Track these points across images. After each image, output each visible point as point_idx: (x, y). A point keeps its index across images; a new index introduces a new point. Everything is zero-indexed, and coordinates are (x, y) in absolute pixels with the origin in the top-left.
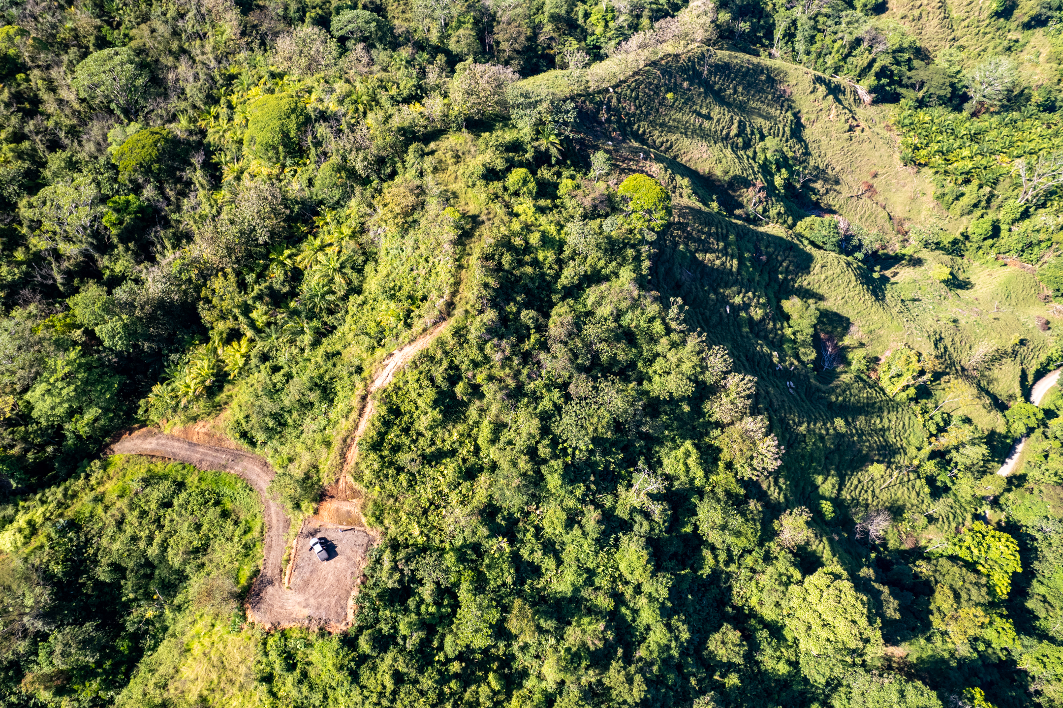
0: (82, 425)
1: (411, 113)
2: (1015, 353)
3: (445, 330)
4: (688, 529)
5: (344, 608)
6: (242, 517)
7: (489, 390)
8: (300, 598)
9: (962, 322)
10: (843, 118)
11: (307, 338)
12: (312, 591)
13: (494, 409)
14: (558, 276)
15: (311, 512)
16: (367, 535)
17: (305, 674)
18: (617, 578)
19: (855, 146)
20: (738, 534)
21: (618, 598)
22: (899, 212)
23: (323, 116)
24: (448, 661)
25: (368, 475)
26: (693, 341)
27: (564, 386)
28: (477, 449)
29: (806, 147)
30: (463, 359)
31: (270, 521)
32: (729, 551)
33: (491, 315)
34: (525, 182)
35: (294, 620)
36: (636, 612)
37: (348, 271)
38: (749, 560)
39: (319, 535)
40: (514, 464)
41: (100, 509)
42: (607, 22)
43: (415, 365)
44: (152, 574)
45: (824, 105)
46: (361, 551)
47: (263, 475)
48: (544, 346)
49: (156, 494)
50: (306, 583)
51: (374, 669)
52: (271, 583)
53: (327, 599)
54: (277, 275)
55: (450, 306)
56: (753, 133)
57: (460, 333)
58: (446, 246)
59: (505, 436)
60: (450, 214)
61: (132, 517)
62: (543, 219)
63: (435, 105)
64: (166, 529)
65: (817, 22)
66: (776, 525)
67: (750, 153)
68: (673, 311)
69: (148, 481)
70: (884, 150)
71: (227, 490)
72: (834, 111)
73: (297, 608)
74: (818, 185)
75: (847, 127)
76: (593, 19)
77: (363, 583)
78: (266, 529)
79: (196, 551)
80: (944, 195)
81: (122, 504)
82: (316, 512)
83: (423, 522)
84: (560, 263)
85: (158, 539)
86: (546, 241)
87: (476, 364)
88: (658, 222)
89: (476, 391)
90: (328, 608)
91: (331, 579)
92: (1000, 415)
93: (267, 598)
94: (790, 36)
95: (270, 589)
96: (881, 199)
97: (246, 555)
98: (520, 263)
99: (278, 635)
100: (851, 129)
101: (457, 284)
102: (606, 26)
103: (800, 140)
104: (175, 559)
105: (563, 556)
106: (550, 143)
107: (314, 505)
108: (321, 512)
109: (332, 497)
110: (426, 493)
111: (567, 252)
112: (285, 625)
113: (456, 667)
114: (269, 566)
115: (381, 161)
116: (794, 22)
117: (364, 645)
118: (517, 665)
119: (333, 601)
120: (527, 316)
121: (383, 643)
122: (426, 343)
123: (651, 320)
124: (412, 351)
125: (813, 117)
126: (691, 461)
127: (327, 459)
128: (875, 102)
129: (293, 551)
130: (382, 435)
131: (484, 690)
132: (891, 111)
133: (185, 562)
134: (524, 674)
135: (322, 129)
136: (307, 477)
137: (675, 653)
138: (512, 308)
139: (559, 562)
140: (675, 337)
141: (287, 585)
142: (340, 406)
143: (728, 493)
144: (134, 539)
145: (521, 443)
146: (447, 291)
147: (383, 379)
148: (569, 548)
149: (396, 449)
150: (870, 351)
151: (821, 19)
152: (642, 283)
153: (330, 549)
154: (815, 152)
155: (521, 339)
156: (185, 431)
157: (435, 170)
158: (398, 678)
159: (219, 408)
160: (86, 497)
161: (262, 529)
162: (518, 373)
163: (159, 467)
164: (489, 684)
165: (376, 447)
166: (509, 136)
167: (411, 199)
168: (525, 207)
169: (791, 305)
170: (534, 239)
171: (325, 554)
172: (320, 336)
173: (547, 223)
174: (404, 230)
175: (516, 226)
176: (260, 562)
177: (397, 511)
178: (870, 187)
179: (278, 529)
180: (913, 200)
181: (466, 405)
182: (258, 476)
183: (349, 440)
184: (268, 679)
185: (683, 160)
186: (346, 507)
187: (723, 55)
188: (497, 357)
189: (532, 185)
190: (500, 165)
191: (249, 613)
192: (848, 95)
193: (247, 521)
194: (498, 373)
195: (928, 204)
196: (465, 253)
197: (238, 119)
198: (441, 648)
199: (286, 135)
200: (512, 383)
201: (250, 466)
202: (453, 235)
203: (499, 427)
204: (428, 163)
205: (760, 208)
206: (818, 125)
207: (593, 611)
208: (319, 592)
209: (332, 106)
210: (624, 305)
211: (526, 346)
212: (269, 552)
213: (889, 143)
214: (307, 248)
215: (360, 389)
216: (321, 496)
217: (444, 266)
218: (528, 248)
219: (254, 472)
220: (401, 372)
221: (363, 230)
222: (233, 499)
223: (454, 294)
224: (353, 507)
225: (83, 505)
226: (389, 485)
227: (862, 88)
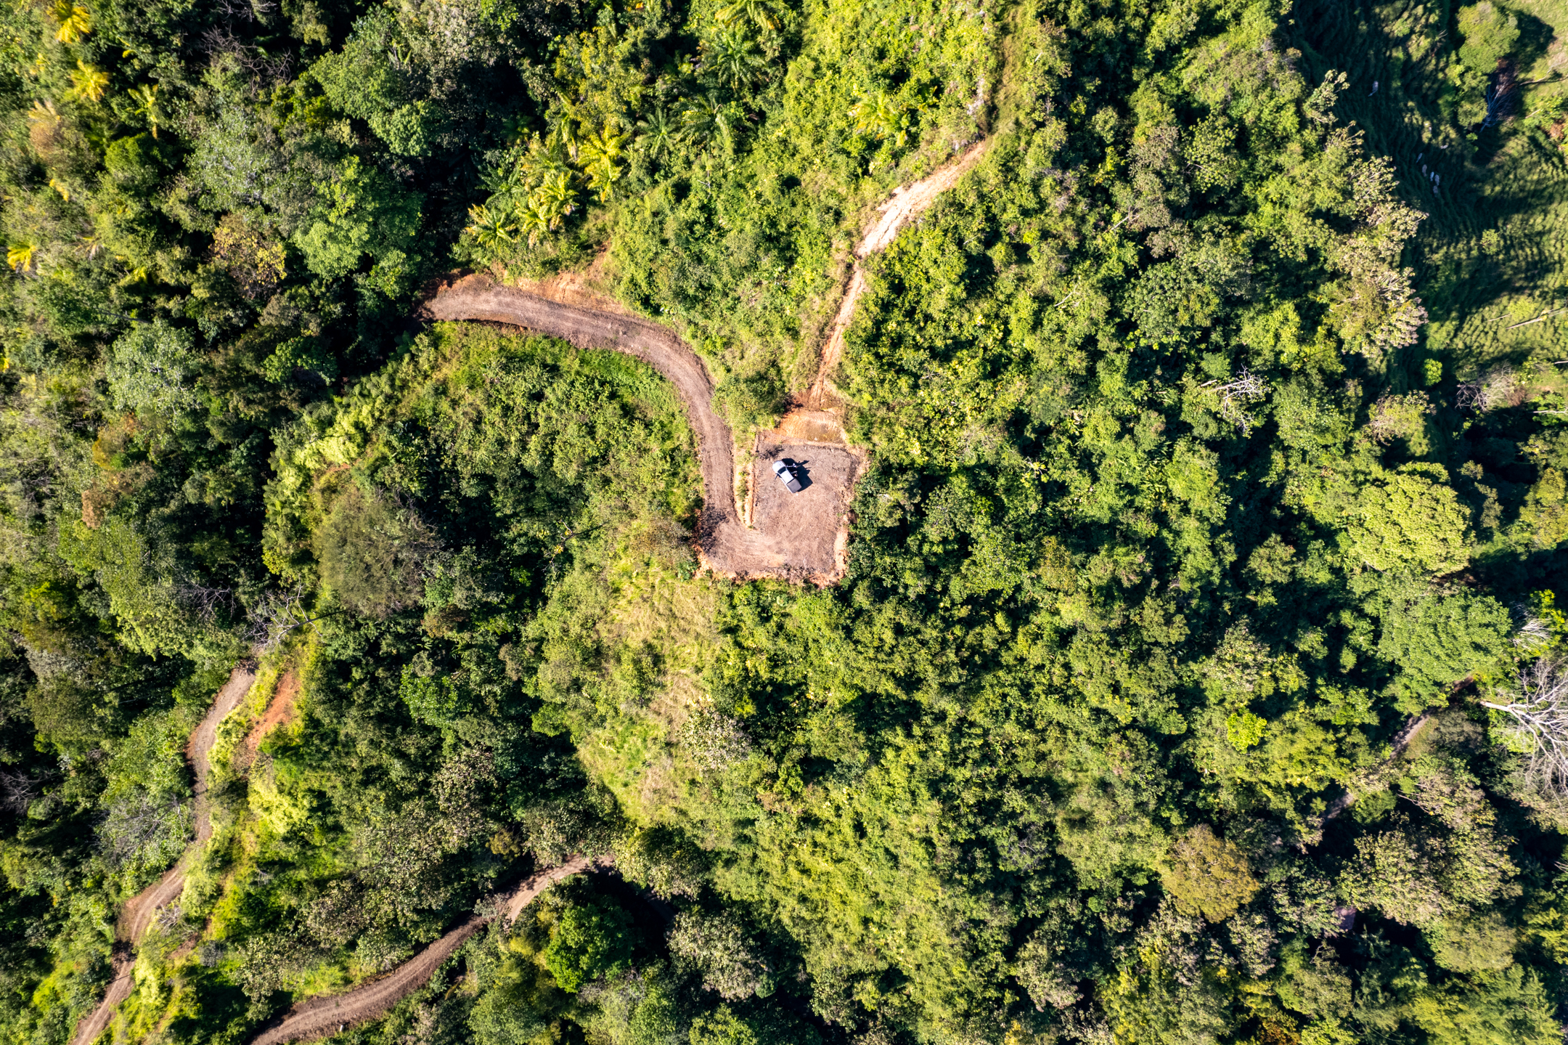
3: (985, 157)
5: (830, 554)
6: (651, 415)
7: (1040, 253)
8: (770, 541)
11: (726, 138)
12: (784, 532)
14: (1146, 30)
15: (771, 426)
16: (849, 455)
17: (780, 627)
18: (1163, 495)
21: (1161, 520)
24: (954, 606)
25: (855, 376)
27: (1144, 237)
28: (1007, 336)
30: (1008, 206)
31: (701, 428)
33: (1055, 132)
35: (767, 569)
36: (1177, 534)
39: (782, 455)
40: (1062, 362)
41: (445, 406)
43: (935, 218)
44: (532, 487)
46: (843, 477)
47: (675, 356)
48: (1123, 174)
49: (521, 385)
50: (775, 521)
51: (870, 623)
52: (723, 518)
53: (805, 543)
55: (992, 111)
59: (1052, 317)
64: (542, 430)
66: (1372, 410)
68: (1322, 90)
69: (507, 365)
71: (622, 377)
73: (768, 554)
77: (852, 522)
78: (696, 439)
79: (594, 460)
81: (476, 398)
82: (777, 425)
83: (925, 437)
85: (534, 442)
87: (1024, 213)
89: (1018, 254)
90: (809, 555)
91: (808, 516)
93: (723, 538)
95: (723, 526)
97: (675, 474)
99: (747, 589)
101: (1000, 67)
104: (564, 473)
105: (1101, 471)
107: (776, 418)
108: (784, 426)
109: (800, 406)
112: (757, 575)
113: (961, 611)
114: (714, 493)
117: (861, 598)
119: (815, 545)
120: (1103, 121)
121: (884, 593)
122: (947, 178)
123: (1281, 108)
124: (928, 193)
126: (1286, 331)
127: (794, 355)
129: (750, 478)
130: (878, 324)
131: (988, 632)
133: (580, 476)
134: (1032, 608)
136: (763, 377)
137: (1215, 578)
138: (1079, 105)
139: (1095, 479)
140: (1312, 137)
141: (748, 523)
142: (805, 271)
143: (1322, 371)
144: (501, 443)
145: (1077, 330)
146: (983, 85)
147: (880, 237)
148: (1109, 461)
149: (897, 342)
153: (802, 476)
155: (1093, 166)
156: (544, 286)
158: (899, 631)
159: (589, 249)
160: (421, 389)
161: (691, 439)
162: (1082, 223)
163: (516, 343)
164: (995, 625)
165: (872, 340)
171: (797, 485)
172: (745, 134)
176: (700, 487)
177: (890, 425)
179: (714, 440)
181: (1001, 274)
182: (668, 357)
183: (827, 331)
184: (732, 630)
186: (820, 420)
188: (1057, 201)
191: (703, 558)
193: (663, 425)
194: (1055, 225)
198: (945, 590)
200: (1071, 239)
201: (652, 343)
203: (1043, 304)
207: (1129, 538)
208: (794, 534)
211: (1099, 177)
212: (709, 474)
215: (842, 251)
216: (784, 406)
217: (974, 28)
219: (660, 350)
220: (909, 226)
222: (634, 390)
223: (994, 90)
224: (828, 420)
225: (420, 396)
226: (883, 392)
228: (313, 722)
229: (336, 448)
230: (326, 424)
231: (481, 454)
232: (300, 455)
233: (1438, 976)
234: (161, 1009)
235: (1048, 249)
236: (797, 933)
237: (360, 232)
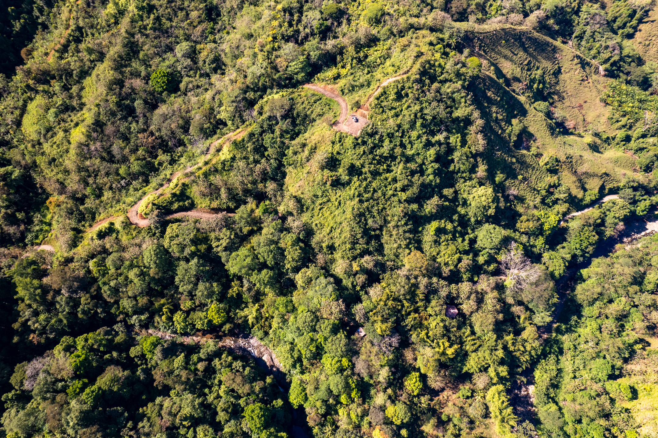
0: (300, 76)
1: (414, 20)
2: (601, 177)
3: (405, 76)
4: (450, 158)
5: (357, 132)
6: (334, 110)
7: (410, 95)
8: (347, 127)
9: (585, 158)
10: (581, 75)
11: (366, 71)
12: (350, 127)
13: (410, 101)
14: (439, 76)
15: (355, 110)
16: (367, 120)
17: (342, 144)
18: (425, 158)
19: (582, 88)
20: (464, 164)
21: (424, 163)
22: (589, 119)
23: (389, 14)
24: (377, 155)
25: (373, 105)
26: (472, 107)
27: (430, 103)
28: (402, 110)
29: (558, 81)
30: (407, 85)
31: (342, 112)
32: (459, 169)
33: (418, 76)
34: (440, 49)
35: (344, 131)
36: (427, 168)
37: (382, 58)
38: (464, 175)
40: (410, 115)
41: (299, 98)
42: (497, 10)
43: (394, 82)
45: (575, 67)
46: (365, 123)
48: (429, 91)
49: (314, 98)
50: (349, 125)
51: (360, 147)
53: (353, 129)
54: (362, 54)
55: (408, 71)
56: (534, 66)
57: (408, 78)
58: (413, 57)
59: (410, 109)
60: (417, 49)
61: (306, 102)
62: (442, 60)
63: (422, 20)
64: (314, 108)
65: (594, 34)
66: (477, 169)
67: (529, 73)
68: (469, 97)
69: (313, 95)
70: (594, 93)
71: (332, 103)
72: (578, 71)
73: (346, 129)
74: (556, 97)
75: (581, 79)
76: (492, 8)
77: (363, 129)
79: (320, 115)
80: (612, 118)
81: (305, 98)
84: (442, 73)
85: (311, 110)
86: (440, 66)
87: (409, 88)
88: (475, 73)
89: (407, 95)
90: (353, 131)
92: (582, 191)
93: (338, 126)
94: (580, 37)
95: (340, 124)
96: (584, 112)
97: (334, 117)
98: (431, 69)
99: (339, 133)
100: (583, 80)
101: (412, 67)
102: (497, 12)
103: (556, 77)
104: (313, 116)
105: (414, 147)
106: (453, 42)
107: (357, 109)
108: (358, 111)
109: (362, 108)
110: (385, 116)
111: (445, 71)
112: (342, 131)
113: (377, 158)
114: (340, 120)
115: (401, 32)
116: (584, 32)
117: (359, 141)
118: (391, 168)
119: (355, 130)
120: (427, 81)
121: (364, 143)
122: (399, 78)
123: (462, 97)
124: (394, 79)
125: (567, 71)
126: (458, 140)
127: (364, 99)
128: (605, 76)
129: (347, 118)
130: (380, 97)
131: (382, 167)
132: (611, 81)
133: (317, 117)
134: (392, 171)
135: (387, 17)
136: (357, 102)
137: (433, 184)
138: (424, 78)
139: (412, 147)
140: (467, 105)
141: (344, 124)
142: (372, 87)
143: (466, 153)
144: (305, 108)
145: (413, 111)
146: (408, 68)
147: (385, 84)
148: (416, 145)
149: (382, 102)
150: (540, 151)
151: (596, 33)
152: (463, 87)
153: (357, 121)
154: (561, 85)
155: (423, 86)
156: (325, 86)
157: (416, 38)
158: (364, 152)
159: (335, 83)
160: (296, 94)
161: (340, 113)
162: (419, 95)
163: (316, 93)
165: (378, 99)
166: (441, 36)
167: (407, 43)
168: (438, 55)
169: (514, 121)
170: (437, 64)
172: (369, 72)
173: (442, 62)
174: (402, 51)
175: (433, 58)
176: (338, 119)
177: (376, 117)
178: (581, 106)
179: (344, 114)
180: (598, 116)
181: (403, 98)
182: (342, 103)
183: (371, 96)
184: (333, 143)
185: (499, 66)
186: (364, 112)
187: (536, 34)
188: (416, 87)
189: (442, 50)
190: (435, 42)
191: (333, 127)
192: (592, 68)
193: (336, 111)
194: (414, 92)
195: (603, 120)
196: (417, 60)
197: (360, 8)
198: (376, 151)
199: (377, 15)
200: (417, 96)
201: (340, 99)
202: (415, 55)
203: (409, 107)
204: (415, 35)
205: (522, 91)
206: (568, 74)
207: (416, 163)
209: (392, 12)
210: (455, 90)
211: (424, 89)
212: (341, 117)
213: (599, 92)
214: (372, 50)
215: (378, 84)
216: (359, 108)
217: (410, 62)
218: (434, 65)
219: (341, 101)
220: (390, 83)
221: (390, 49)
222: (333, 106)
223: (410, 69)
224: (366, 113)
225: (295, 95)
226: (377, 110)
227: (601, 68)
228: (243, 140)
229: (276, 97)
230: (277, 93)
231: (301, 108)
232: (270, 97)
233: (473, 333)
234: (173, 189)
235: (412, 94)
236: (315, 229)
237: (301, 66)
